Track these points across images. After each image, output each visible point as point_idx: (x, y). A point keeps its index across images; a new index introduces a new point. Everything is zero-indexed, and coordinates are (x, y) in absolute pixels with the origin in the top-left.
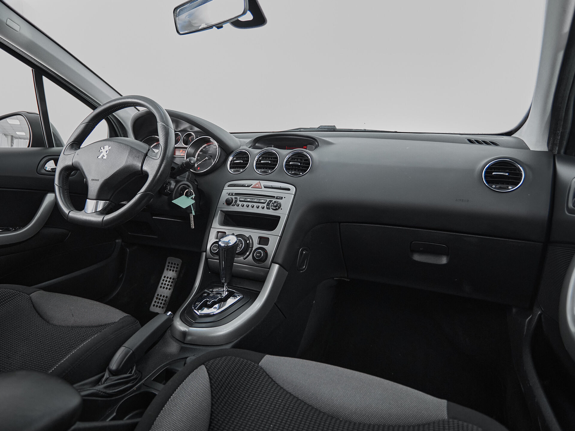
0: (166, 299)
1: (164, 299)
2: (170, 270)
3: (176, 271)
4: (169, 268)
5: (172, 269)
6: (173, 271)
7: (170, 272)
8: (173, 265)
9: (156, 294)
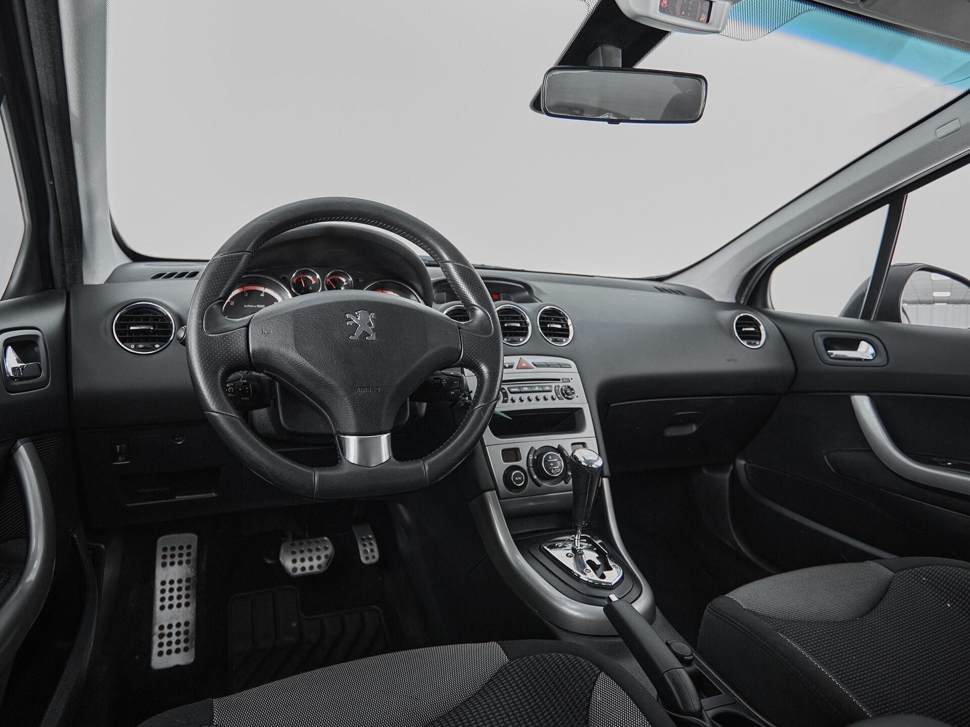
0: (186, 628)
1: (182, 629)
2: (172, 564)
3: (188, 562)
4: (169, 560)
5: (176, 559)
6: (180, 563)
7: (173, 568)
8: (177, 552)
9: (156, 630)
